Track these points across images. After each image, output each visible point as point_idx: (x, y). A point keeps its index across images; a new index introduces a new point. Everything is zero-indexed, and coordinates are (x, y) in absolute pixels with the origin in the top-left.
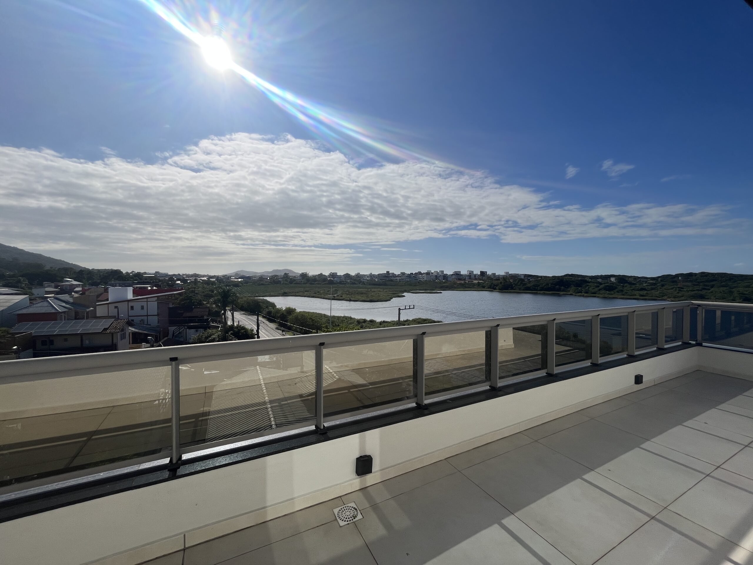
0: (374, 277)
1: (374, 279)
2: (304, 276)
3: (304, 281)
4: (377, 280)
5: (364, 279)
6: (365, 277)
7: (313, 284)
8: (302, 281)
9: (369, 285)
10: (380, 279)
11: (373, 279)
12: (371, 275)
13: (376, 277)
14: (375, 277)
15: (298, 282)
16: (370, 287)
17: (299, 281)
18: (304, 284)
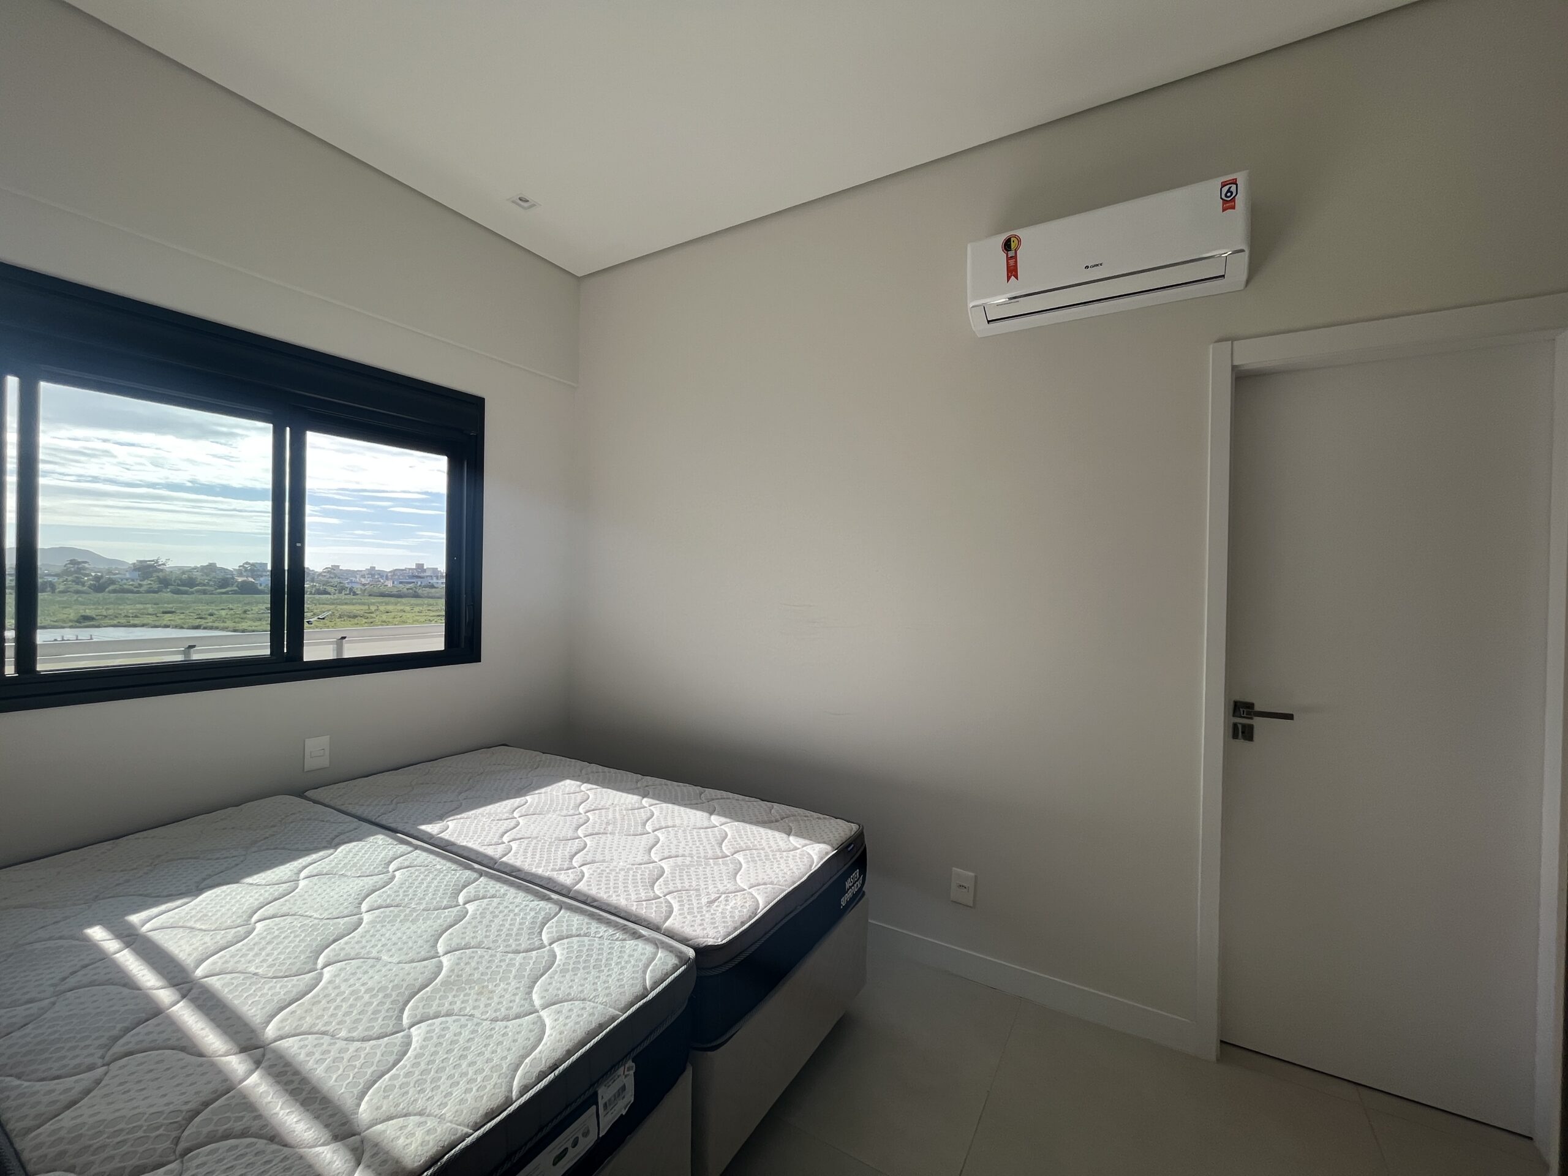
0: (382, 577)
1: (382, 581)
2: (146, 569)
3: (150, 584)
4: (390, 584)
5: (351, 582)
6: (356, 578)
7: (186, 593)
8: (140, 585)
9: (370, 595)
10: (401, 583)
11: (380, 582)
12: (373, 572)
13: (387, 576)
14: (384, 578)
15: (125, 586)
16: (373, 600)
17: (132, 585)
18: (148, 592)
